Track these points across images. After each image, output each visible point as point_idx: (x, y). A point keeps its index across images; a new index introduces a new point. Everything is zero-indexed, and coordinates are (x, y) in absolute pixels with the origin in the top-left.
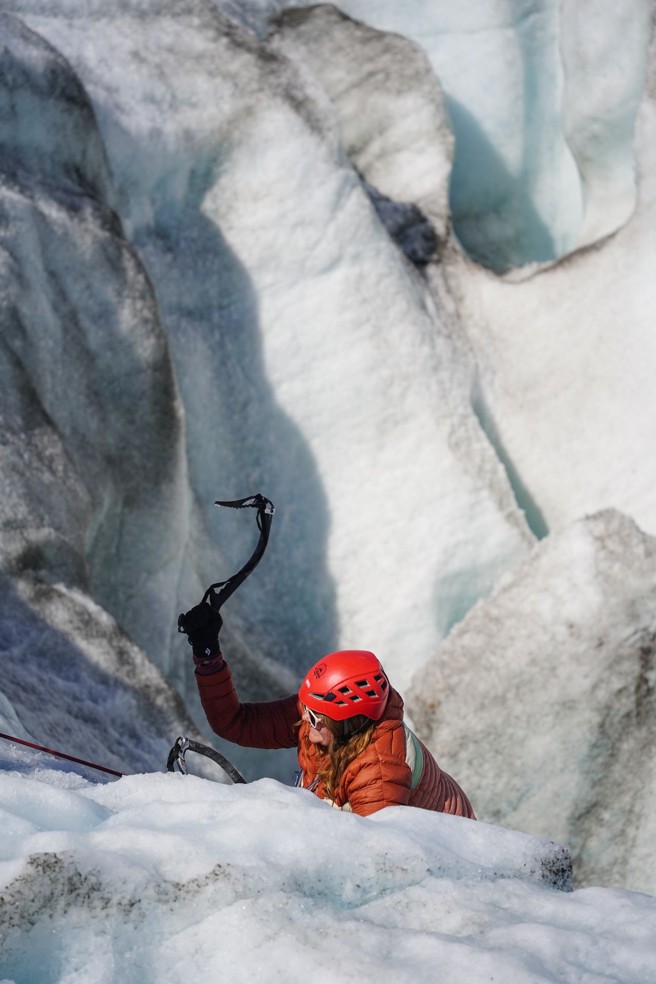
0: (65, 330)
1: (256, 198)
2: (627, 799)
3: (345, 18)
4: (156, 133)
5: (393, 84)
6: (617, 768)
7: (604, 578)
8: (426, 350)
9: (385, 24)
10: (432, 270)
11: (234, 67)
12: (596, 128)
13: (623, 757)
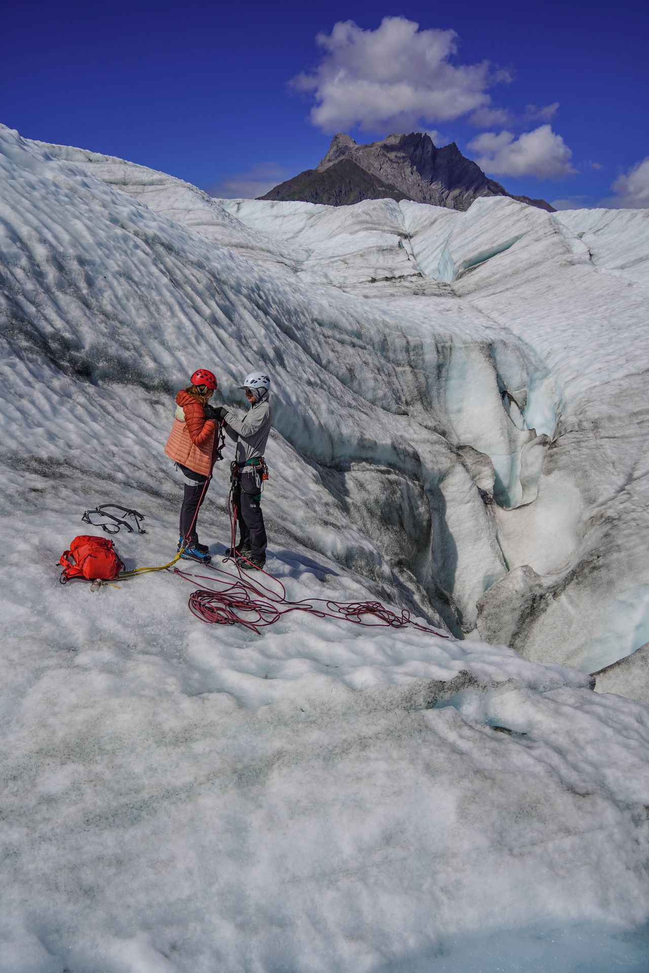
0: (410, 510)
1: (453, 485)
2: (526, 632)
3: (473, 449)
4: (433, 469)
5: (483, 464)
6: (524, 625)
7: (525, 581)
8: (487, 523)
9: (481, 451)
10: (489, 506)
11: (451, 456)
12: (528, 479)
13: (526, 623)
